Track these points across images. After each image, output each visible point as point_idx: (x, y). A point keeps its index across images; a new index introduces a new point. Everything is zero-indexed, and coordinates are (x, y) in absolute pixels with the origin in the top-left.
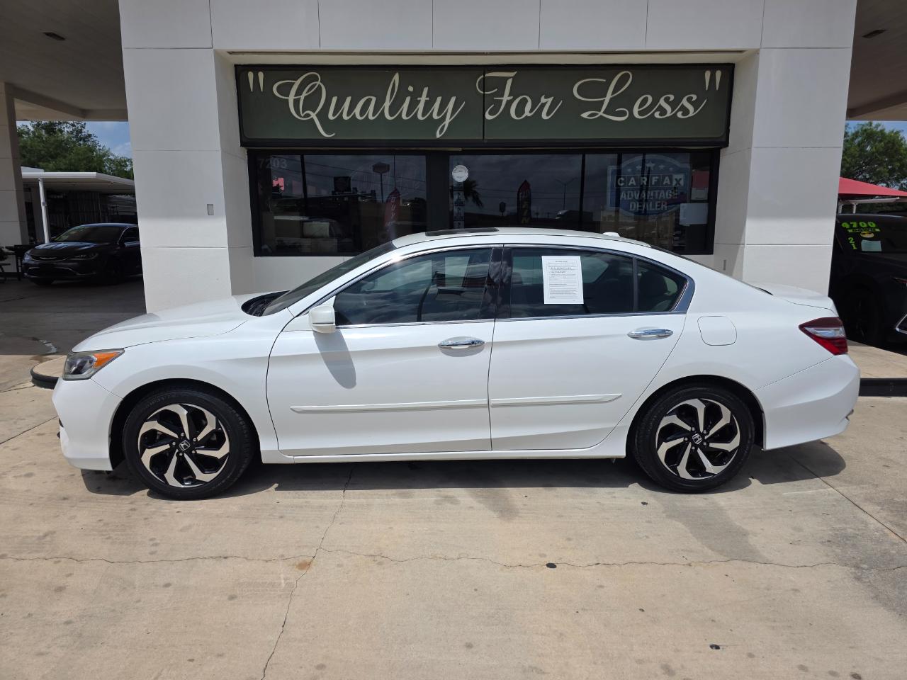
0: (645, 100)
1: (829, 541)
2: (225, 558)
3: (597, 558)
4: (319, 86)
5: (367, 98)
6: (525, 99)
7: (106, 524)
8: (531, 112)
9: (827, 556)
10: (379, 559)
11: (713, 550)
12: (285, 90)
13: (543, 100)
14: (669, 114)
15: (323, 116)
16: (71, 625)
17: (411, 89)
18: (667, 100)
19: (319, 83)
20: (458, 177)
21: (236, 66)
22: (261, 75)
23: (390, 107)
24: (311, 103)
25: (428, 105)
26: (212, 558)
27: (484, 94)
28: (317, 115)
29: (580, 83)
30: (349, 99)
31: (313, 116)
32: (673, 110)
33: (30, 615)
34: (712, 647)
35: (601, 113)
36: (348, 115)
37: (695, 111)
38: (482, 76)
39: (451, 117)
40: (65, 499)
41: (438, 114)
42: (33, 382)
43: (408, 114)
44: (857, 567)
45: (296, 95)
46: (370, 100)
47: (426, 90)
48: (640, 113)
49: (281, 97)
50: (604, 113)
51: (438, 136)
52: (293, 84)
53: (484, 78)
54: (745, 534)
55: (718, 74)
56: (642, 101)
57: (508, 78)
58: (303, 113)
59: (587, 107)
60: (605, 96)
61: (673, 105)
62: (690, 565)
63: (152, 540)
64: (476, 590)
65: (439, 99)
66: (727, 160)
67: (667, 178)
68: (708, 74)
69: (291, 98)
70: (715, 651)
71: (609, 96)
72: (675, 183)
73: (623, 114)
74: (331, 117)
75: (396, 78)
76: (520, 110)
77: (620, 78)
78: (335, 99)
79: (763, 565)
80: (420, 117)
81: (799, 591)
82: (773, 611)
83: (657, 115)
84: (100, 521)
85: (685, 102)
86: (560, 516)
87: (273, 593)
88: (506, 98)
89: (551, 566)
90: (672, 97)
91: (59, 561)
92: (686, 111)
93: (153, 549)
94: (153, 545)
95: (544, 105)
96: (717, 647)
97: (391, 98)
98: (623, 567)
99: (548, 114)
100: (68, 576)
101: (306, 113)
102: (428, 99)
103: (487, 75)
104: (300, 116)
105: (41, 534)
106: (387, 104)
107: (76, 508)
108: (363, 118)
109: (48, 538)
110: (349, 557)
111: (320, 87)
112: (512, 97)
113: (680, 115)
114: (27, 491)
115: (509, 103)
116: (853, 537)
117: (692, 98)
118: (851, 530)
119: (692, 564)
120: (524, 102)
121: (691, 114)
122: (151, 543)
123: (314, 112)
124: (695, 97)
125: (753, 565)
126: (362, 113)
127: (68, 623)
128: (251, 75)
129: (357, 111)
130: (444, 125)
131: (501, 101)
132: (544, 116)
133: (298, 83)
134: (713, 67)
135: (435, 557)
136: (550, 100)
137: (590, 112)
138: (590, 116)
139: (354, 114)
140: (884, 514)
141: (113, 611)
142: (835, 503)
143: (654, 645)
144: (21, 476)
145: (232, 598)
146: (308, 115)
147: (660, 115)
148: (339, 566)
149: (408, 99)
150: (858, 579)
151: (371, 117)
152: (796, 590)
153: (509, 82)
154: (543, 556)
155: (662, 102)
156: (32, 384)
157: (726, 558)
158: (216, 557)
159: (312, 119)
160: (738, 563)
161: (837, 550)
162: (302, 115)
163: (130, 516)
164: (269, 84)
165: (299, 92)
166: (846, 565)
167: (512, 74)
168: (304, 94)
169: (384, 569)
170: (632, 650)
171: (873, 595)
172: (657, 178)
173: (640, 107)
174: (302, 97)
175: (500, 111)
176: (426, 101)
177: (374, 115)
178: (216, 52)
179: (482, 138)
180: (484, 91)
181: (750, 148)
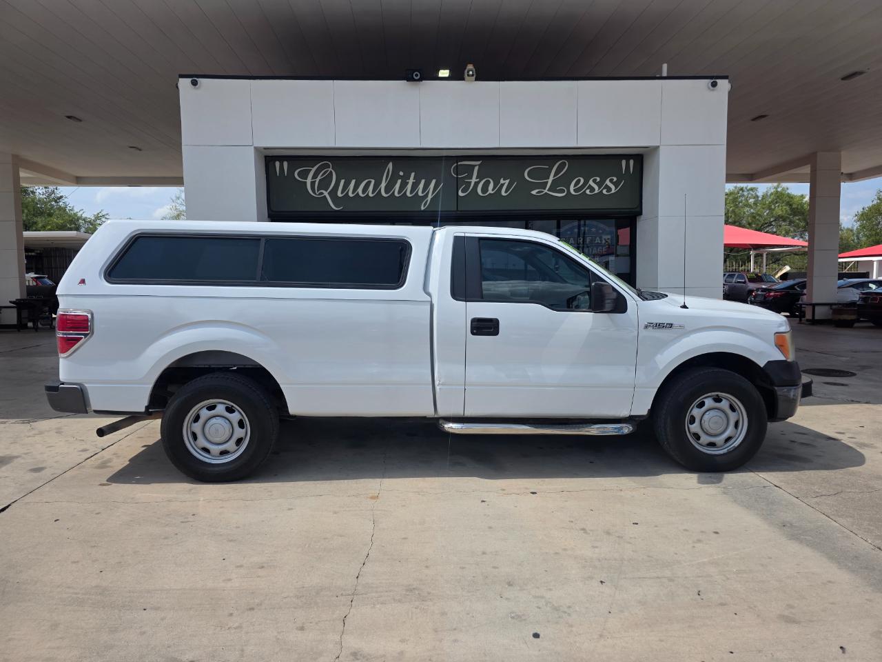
0: (579, 181)
3: (562, 488)
5: (367, 181)
6: (489, 181)
8: (493, 190)
12: (304, 175)
13: (502, 181)
14: (596, 192)
15: (333, 193)
17: (401, 173)
18: (594, 181)
19: (330, 169)
21: (266, 157)
22: (285, 164)
23: (386, 187)
24: (324, 184)
25: (415, 186)
27: (457, 178)
28: (329, 193)
29: (529, 169)
30: (353, 182)
31: (326, 194)
32: (599, 188)
35: (546, 191)
36: (353, 193)
37: (616, 188)
38: (455, 164)
39: (432, 194)
41: (423, 192)
43: (399, 193)
45: (313, 178)
46: (370, 182)
47: (413, 174)
48: (575, 191)
49: (299, 179)
50: (549, 190)
51: (423, 208)
52: (310, 170)
53: (457, 166)
55: (632, 162)
56: (576, 182)
57: (476, 165)
58: (318, 191)
59: (535, 186)
60: (548, 178)
61: (600, 185)
62: (621, 490)
65: (423, 181)
66: (642, 225)
67: (598, 238)
68: (624, 162)
69: (309, 181)
70: (635, 525)
71: (551, 178)
72: (604, 242)
73: (562, 191)
74: (339, 194)
75: (390, 165)
76: (485, 189)
77: (558, 166)
78: (343, 181)
79: (667, 490)
80: (408, 194)
81: (688, 500)
83: (588, 192)
85: (608, 182)
88: (474, 180)
89: (534, 493)
90: (598, 179)
92: (609, 189)
95: (503, 185)
97: (386, 180)
98: (579, 492)
99: (506, 192)
101: (321, 191)
102: (414, 181)
103: (459, 163)
104: (314, 192)
106: (383, 185)
108: (364, 195)
111: (331, 172)
112: (478, 180)
113: (604, 192)
115: (477, 184)
117: (613, 179)
120: (487, 183)
121: (613, 191)
123: (326, 191)
124: (615, 179)
125: (660, 489)
126: (364, 192)
128: (277, 164)
129: (360, 190)
130: (427, 201)
131: (471, 182)
132: (503, 193)
133: (314, 169)
134: (627, 157)
136: (507, 181)
137: (537, 190)
138: (538, 193)
139: (358, 194)
146: (322, 193)
147: (590, 192)
149: (399, 181)
151: (371, 195)
152: (686, 499)
153: (476, 168)
154: (527, 488)
155: (591, 182)
157: (643, 487)
159: (325, 196)
160: (652, 489)
161: (714, 481)
162: (317, 193)
164: (291, 171)
165: (315, 177)
166: (719, 487)
167: (479, 163)
168: (319, 178)
171: (733, 501)
172: (590, 238)
173: (575, 185)
174: (318, 180)
175: (470, 190)
176: (413, 183)
177: (373, 193)
178: (255, 148)
179: (455, 209)
180: (457, 175)
181: (657, 217)
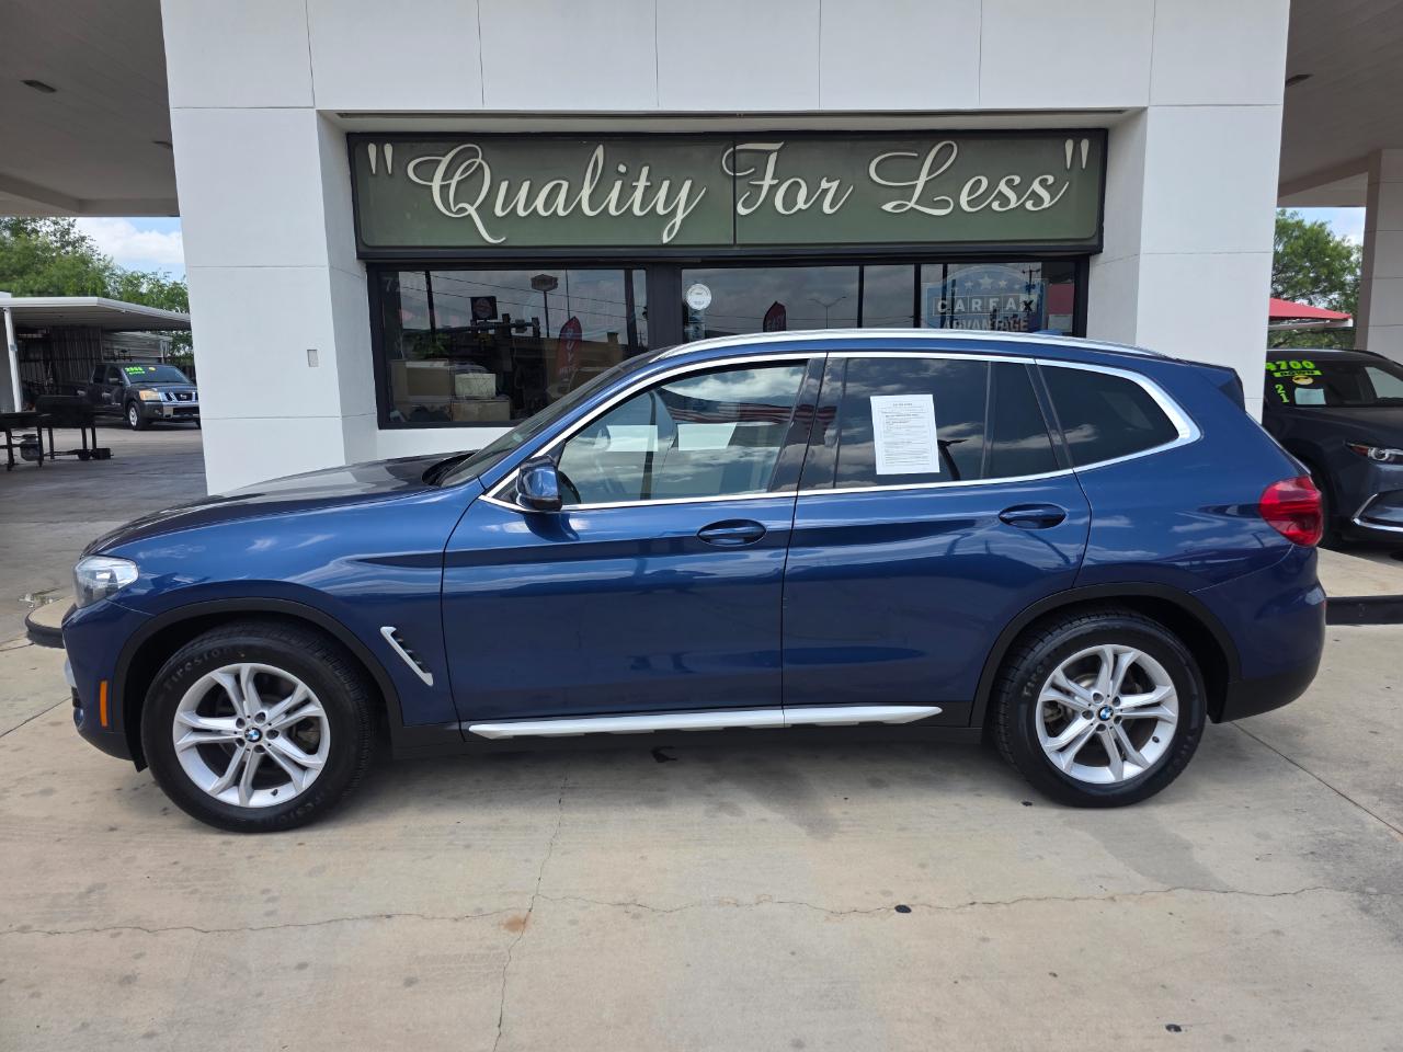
0: (978, 184)
1: (1312, 853)
2: (389, 917)
3: (970, 893)
4: (480, 164)
5: (554, 182)
6: (797, 183)
7: (187, 869)
8: (806, 203)
9: (1315, 876)
10: (632, 908)
11: (1143, 874)
12: (426, 170)
13: (824, 184)
14: (1013, 205)
15: (486, 209)
16: (155, 1039)
17: (622, 169)
18: (1009, 183)
19: (479, 160)
20: (696, 303)
21: (350, 134)
22: (388, 150)
23: (591, 197)
24: (467, 190)
25: (650, 192)
26: (367, 917)
27: (735, 176)
28: (477, 209)
29: (880, 158)
30: (526, 186)
31: (471, 210)
32: (1019, 199)
33: (85, 1026)
34: (1169, 1028)
35: (911, 204)
36: (525, 208)
37: (1052, 199)
38: (732, 149)
39: (684, 212)
40: (112, 829)
41: (665, 208)
42: (29, 637)
43: (618, 208)
44: (1362, 892)
45: (444, 179)
46: (559, 186)
47: (645, 170)
48: (970, 203)
49: (419, 181)
50: (917, 203)
51: (666, 240)
52: (439, 162)
53: (734, 153)
54: (1187, 847)
55: (1085, 145)
56: (976, 181)
57: (769, 153)
58: (455, 206)
59: (891, 193)
60: (917, 178)
61: (1019, 191)
62: (1112, 899)
63: (265, 891)
64: (793, 953)
65: (666, 184)
66: (1100, 273)
67: (1011, 300)
68: (1069, 146)
69: (436, 185)
70: (1173, 1034)
71: (923, 178)
72: (1023, 307)
73: (945, 204)
74: (499, 212)
75: (600, 151)
76: (790, 200)
77: (937, 154)
78: (504, 185)
79: (1222, 895)
80: (637, 211)
81: (1283, 935)
82: (1250, 966)
83: (995, 206)
84: (175, 863)
85: (1036, 186)
86: (903, 829)
87: (474, 971)
88: (768, 181)
89: (903, 909)
90: (1017, 180)
91: (119, 934)
92: (1038, 200)
93: (270, 906)
94: (269, 900)
95: (825, 191)
96: (1177, 1029)
97: (592, 180)
98: (1012, 907)
99: (832, 206)
100: (138, 957)
101: (461, 205)
102: (649, 184)
103: (738, 148)
104: (451, 211)
105: (83, 890)
106: (586, 193)
107: (132, 844)
108: (549, 213)
109: (94, 896)
110: (586, 907)
111: (480, 167)
112: (776, 182)
113: (1029, 205)
114: (47, 818)
115: (773, 189)
116: (1346, 844)
117: (1046, 180)
118: (1341, 835)
119: (1117, 898)
120: (795, 188)
121: (1046, 204)
122: (265, 897)
123: (472, 205)
124: (1051, 179)
125: (1206, 895)
126: (547, 206)
127: (150, 1036)
128: (372, 149)
129: (539, 203)
130: (674, 224)
131: (761, 186)
132: (827, 209)
133: (446, 160)
134: (1077, 134)
135: (720, 903)
136: (835, 184)
137: (895, 203)
138: (895, 207)
139: (535, 209)
140: (1385, 807)
141: (221, 1012)
142: (1310, 793)
143: (1081, 1030)
144: (34, 794)
145: (410, 982)
146: (463, 210)
147: (1000, 205)
148: (573, 922)
149: (618, 184)
150: (1366, 910)
151: (561, 213)
152: (1278, 933)
153: (773, 158)
154: (887, 893)
155: (1003, 187)
156: (30, 642)
157: (1167, 887)
158: (374, 917)
159: (469, 215)
160: (1186, 894)
161: (1326, 867)
162: (454, 210)
163: (224, 854)
164: (400, 163)
165: (448, 175)
166: (1345, 889)
167: (777, 146)
168: (457, 177)
169: (644, 925)
170: (1050, 1040)
171: (1391, 935)
172: (997, 300)
173: (970, 194)
174: (454, 183)
175: (761, 199)
176: (646, 188)
177: (565, 208)
178: (320, 112)
179: (732, 242)
180: (734, 172)
181: (1137, 255)
